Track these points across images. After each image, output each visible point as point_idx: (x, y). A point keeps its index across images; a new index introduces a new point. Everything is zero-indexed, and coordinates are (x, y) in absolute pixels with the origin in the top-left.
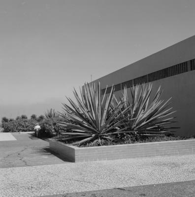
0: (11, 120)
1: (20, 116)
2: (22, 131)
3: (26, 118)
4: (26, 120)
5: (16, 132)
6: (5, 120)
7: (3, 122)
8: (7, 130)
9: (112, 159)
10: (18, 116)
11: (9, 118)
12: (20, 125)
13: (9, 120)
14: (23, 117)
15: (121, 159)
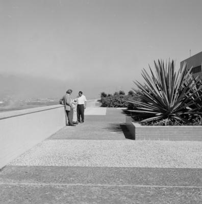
0: (109, 96)
1: (118, 92)
2: (118, 107)
3: (124, 94)
4: (123, 96)
5: (112, 107)
6: (103, 95)
7: (102, 97)
8: (104, 105)
9: (175, 140)
10: (117, 91)
11: (107, 93)
12: (117, 101)
13: (108, 95)
14: (121, 93)
15: (184, 140)
